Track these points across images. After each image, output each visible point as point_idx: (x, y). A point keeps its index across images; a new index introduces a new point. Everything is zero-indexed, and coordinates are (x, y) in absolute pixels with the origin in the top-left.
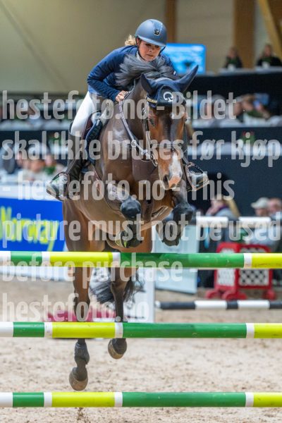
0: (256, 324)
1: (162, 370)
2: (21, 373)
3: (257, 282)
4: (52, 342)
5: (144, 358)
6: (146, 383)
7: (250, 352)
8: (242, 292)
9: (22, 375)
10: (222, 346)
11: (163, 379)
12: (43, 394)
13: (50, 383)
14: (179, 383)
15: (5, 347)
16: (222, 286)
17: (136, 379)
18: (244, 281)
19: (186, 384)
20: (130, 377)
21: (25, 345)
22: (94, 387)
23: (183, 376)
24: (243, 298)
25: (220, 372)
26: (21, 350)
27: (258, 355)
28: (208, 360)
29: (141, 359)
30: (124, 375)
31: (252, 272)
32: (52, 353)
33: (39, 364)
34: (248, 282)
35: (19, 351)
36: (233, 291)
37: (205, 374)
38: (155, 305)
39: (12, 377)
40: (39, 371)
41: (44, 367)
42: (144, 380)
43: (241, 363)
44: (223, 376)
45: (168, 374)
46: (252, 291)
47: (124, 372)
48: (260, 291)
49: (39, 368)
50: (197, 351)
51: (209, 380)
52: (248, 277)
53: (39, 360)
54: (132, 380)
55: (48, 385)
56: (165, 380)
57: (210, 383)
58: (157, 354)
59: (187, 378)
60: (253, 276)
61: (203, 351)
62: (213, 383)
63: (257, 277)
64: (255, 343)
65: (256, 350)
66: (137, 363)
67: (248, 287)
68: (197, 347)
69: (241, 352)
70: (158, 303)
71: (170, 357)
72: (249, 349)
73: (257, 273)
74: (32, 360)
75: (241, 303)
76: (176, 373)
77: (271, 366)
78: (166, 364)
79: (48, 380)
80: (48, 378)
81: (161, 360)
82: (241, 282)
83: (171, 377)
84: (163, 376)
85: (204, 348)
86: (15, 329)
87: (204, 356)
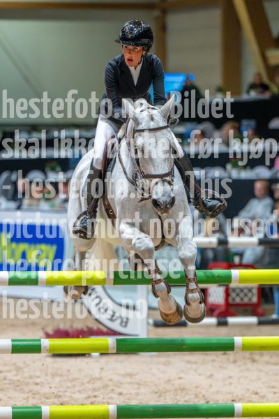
0: (244, 338)
1: (156, 385)
2: (21, 389)
3: (246, 300)
4: (50, 360)
5: (137, 373)
6: (140, 397)
7: (239, 366)
8: (232, 309)
9: (22, 391)
10: (213, 361)
11: (156, 393)
12: (40, 408)
13: (48, 398)
14: (172, 396)
15: (5, 365)
16: (213, 305)
17: (131, 394)
18: (234, 299)
19: (178, 397)
20: (125, 392)
21: (24, 363)
22: (90, 401)
23: (176, 390)
24: (233, 315)
25: (211, 386)
26: (21, 368)
27: (248, 369)
28: (200, 375)
29: (135, 375)
30: (119, 390)
31: (242, 290)
32: (50, 371)
33: (38, 380)
34: (238, 300)
35: (18, 369)
36: (223, 309)
37: (197, 387)
38: (148, 323)
39: (11, 393)
40: (37, 388)
41: (43, 383)
42: (138, 394)
43: (230, 377)
44: (214, 389)
45: (161, 389)
46: (241, 309)
47: (120, 387)
48: (250, 308)
49: (37, 384)
50: (189, 366)
51: (200, 393)
52: (238, 295)
53: (38, 377)
54: (127, 394)
55: (47, 401)
56: (158, 394)
57: (201, 396)
58: (150, 369)
59: (179, 391)
60: (242, 295)
61: (194, 366)
62: (204, 396)
63: (246, 295)
64: (244, 358)
65: (245, 364)
66: (131, 378)
67: (238, 305)
68: (189, 362)
69: (231, 366)
70: (151, 321)
71: (164, 372)
72: (239, 363)
73: (246, 291)
74: (31, 377)
75: (231, 320)
76: (168, 387)
77: (259, 379)
78: (160, 379)
79: (46, 395)
80: (45, 393)
81: (154, 375)
82: (230, 300)
83: (164, 391)
84: (156, 390)
85: (196, 363)
86: (13, 346)
87: (196, 371)
